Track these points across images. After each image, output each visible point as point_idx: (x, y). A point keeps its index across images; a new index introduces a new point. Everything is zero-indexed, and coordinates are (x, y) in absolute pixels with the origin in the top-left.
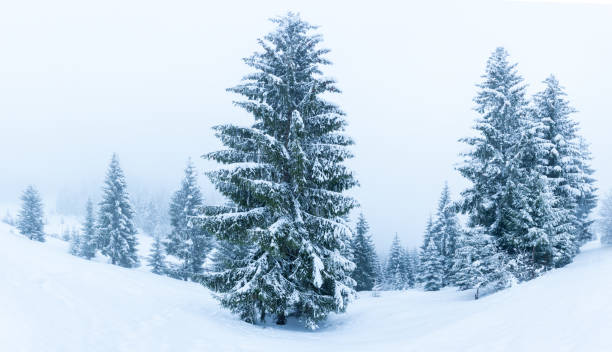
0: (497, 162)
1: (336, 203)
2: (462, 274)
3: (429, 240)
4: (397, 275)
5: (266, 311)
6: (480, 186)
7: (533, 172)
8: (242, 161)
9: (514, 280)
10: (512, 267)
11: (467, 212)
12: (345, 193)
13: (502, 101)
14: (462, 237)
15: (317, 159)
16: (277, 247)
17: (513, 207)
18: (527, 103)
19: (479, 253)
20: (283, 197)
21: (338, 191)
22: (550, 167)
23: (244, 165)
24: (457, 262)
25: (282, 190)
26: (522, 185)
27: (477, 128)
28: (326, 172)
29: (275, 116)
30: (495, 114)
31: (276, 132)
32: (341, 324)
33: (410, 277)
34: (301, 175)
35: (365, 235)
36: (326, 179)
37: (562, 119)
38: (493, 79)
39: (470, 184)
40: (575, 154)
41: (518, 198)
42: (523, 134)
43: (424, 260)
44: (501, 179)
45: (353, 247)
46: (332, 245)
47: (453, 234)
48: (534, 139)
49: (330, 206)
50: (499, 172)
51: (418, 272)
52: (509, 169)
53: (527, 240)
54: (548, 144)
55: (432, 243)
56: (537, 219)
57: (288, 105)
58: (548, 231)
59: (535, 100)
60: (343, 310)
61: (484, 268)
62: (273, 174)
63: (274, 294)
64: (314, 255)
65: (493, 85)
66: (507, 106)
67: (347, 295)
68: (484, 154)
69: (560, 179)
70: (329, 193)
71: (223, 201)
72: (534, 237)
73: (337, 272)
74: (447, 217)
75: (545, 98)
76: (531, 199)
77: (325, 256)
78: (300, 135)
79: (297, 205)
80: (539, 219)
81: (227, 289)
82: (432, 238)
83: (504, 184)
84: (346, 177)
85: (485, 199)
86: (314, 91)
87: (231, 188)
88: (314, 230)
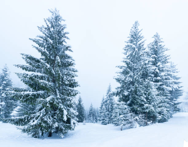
0: (130, 76)
1: (72, 91)
2: (115, 120)
3: (103, 105)
4: (91, 118)
5: (44, 132)
6: (123, 86)
7: (146, 80)
8: (35, 72)
9: (138, 125)
10: (137, 119)
11: (118, 96)
12: (75, 89)
13: (134, 49)
14: (116, 106)
15: (65, 76)
16: (49, 106)
17: (137, 95)
18: (145, 49)
19: (122, 112)
20: (52, 88)
21: (73, 88)
22: (155, 78)
23: (36, 74)
24: (114, 115)
25: (52, 85)
26: (141, 86)
27: (123, 62)
28: (68, 81)
29: (49, 57)
30: (131, 55)
31: (49, 63)
32: (72, 135)
33: (96, 119)
34: (59, 81)
35: (81, 103)
36: (69, 83)
37: (161, 55)
38: (132, 39)
39: (119, 85)
40: (168, 71)
41: (140, 91)
42: (142, 63)
43: (101, 113)
44: (132, 83)
45: (77, 107)
46: (70, 106)
47: (112, 104)
48: (147, 66)
49: (70, 93)
50: (131, 80)
51: (99, 117)
52: (136, 79)
53: (144, 109)
54: (154, 67)
55: (104, 107)
56: (148, 100)
57: (55, 53)
58: (154, 106)
59: (149, 47)
60: (73, 129)
61: (124, 118)
62: (48, 79)
63: (48, 124)
64: (64, 109)
65: (131, 41)
66: (136, 51)
67: (75, 124)
68: (125, 73)
69: (160, 83)
70: (69, 88)
71: (24, 86)
72: (147, 108)
73: (72, 115)
74: (110, 97)
75: (153, 45)
76: (145, 92)
77: (68, 110)
78: (59, 66)
79: (58, 91)
80: (149, 101)
81: (26, 124)
82: (104, 105)
83: (133, 85)
84: (75, 83)
85: (125, 91)
86: (64, 49)
87: (29, 82)
88: (64, 100)
